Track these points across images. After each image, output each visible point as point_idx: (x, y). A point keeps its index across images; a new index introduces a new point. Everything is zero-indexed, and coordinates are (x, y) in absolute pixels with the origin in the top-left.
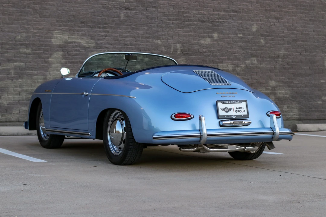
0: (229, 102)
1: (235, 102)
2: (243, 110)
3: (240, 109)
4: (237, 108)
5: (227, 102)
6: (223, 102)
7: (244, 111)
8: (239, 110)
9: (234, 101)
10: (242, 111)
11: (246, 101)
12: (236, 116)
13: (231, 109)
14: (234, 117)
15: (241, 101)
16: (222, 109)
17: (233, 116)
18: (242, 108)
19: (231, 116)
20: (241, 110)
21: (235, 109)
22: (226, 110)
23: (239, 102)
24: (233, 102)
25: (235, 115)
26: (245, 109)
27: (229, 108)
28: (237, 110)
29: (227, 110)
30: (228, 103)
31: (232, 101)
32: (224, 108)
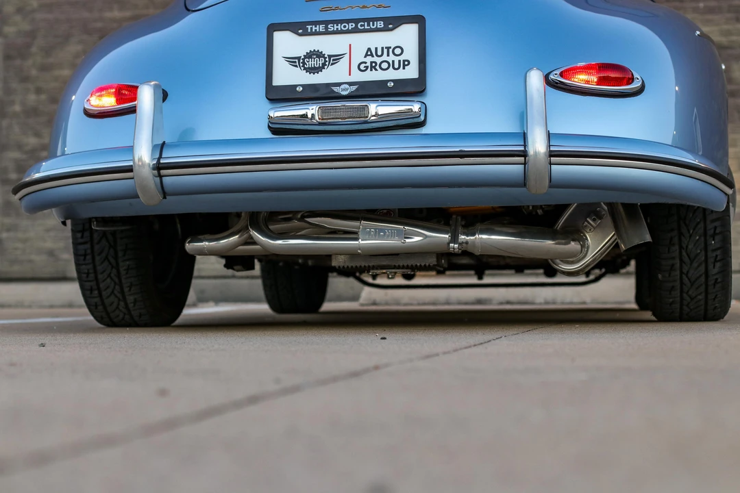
0: (328, 27)
1: (358, 25)
2: (402, 58)
3: (385, 57)
4: (369, 53)
5: (321, 28)
6: (299, 28)
7: (406, 63)
8: (378, 60)
9: (356, 21)
10: (391, 65)
11: (419, 20)
12: (354, 88)
13: (335, 59)
14: (344, 91)
15: (392, 23)
16: (293, 61)
17: (339, 85)
18: (398, 51)
19: (328, 85)
20: (391, 58)
21: (358, 57)
22: (311, 63)
23: (380, 24)
24: (351, 26)
25: (351, 84)
26: (412, 53)
27: (327, 52)
28: (369, 59)
29: (313, 61)
30: (327, 33)
31: (348, 21)
32: (302, 54)
